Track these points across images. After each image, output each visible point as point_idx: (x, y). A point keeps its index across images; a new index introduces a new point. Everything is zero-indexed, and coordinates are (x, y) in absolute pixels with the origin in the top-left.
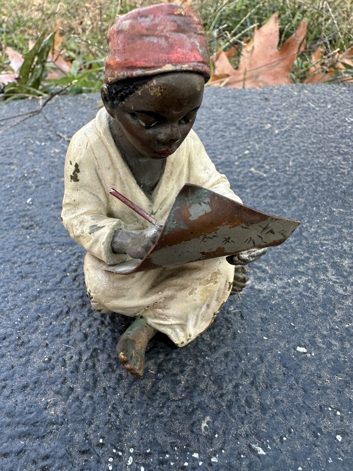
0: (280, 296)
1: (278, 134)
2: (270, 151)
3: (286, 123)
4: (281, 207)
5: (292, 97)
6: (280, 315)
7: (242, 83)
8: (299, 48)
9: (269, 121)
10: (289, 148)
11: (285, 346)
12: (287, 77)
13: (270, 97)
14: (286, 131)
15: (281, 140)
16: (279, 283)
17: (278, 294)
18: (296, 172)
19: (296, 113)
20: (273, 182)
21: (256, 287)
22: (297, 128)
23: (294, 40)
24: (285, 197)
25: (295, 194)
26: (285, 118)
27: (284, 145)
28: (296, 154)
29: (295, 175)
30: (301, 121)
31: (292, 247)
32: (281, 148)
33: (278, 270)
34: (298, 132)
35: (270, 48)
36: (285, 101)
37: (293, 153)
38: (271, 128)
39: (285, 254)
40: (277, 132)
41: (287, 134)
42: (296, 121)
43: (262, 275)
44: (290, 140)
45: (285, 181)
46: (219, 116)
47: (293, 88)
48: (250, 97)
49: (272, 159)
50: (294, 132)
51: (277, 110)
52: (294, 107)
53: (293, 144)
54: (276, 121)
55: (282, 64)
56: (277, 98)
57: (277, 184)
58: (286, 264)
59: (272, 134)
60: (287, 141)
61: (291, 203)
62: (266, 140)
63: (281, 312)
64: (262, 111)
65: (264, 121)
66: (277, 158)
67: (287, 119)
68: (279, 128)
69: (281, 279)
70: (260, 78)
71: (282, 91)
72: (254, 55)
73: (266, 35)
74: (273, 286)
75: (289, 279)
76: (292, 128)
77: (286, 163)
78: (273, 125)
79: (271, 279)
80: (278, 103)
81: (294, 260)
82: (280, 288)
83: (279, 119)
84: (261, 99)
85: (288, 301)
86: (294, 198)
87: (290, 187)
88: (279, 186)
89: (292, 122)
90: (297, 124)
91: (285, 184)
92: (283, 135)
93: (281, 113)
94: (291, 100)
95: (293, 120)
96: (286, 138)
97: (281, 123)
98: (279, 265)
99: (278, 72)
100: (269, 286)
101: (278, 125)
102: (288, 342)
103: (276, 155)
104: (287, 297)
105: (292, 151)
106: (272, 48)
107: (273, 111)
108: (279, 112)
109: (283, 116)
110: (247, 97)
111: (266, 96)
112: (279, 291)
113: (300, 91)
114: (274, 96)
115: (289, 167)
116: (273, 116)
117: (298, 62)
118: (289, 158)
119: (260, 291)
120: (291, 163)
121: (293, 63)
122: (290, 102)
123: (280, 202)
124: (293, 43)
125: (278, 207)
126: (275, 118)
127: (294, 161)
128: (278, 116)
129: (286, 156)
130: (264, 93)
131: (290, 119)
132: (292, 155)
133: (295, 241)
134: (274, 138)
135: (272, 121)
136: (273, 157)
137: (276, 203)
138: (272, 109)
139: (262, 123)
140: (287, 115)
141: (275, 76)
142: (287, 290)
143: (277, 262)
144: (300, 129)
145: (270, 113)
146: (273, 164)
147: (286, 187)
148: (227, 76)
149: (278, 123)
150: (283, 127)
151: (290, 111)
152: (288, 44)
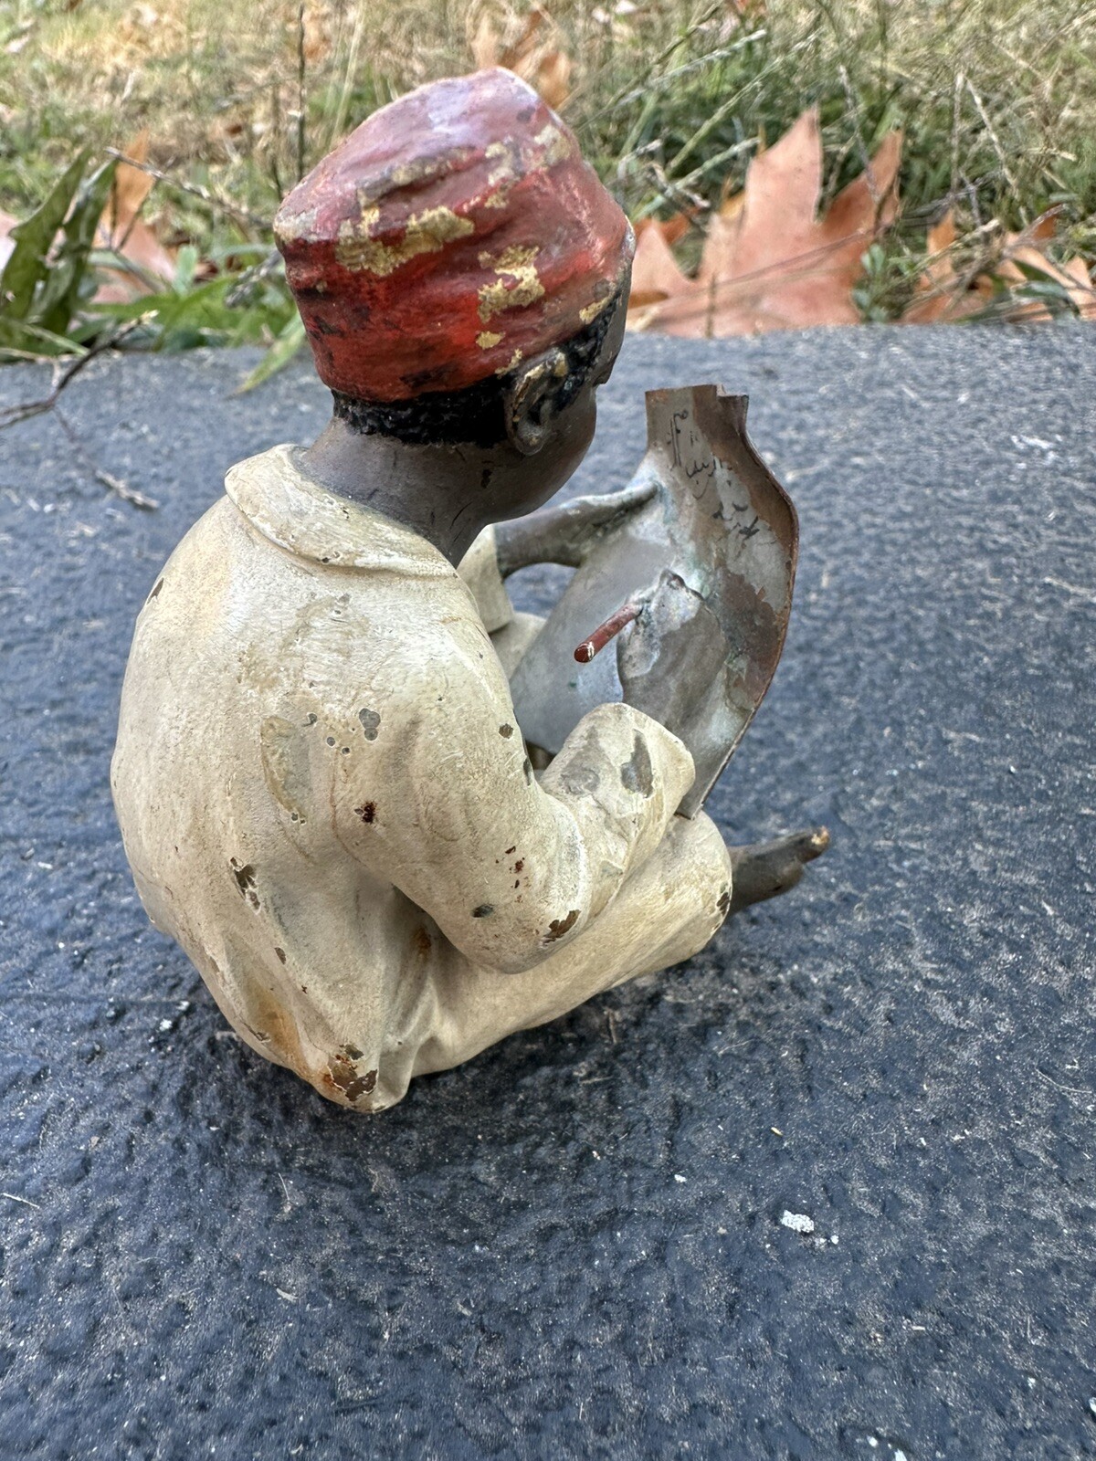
0: (746, 1030)
1: (795, 485)
3: (821, 450)
4: (780, 725)
5: (851, 366)
6: (738, 1099)
7: (703, 321)
9: (770, 443)
10: (822, 529)
11: (743, 1207)
12: (847, 302)
13: (784, 367)
14: (819, 476)
15: (803, 505)
16: (748, 984)
17: (740, 1024)
18: (840, 609)
19: (857, 418)
21: (670, 998)
22: (857, 467)
23: (863, 191)
24: (796, 691)
25: (830, 683)
26: (821, 433)
27: (810, 520)
28: (846, 551)
29: (834, 618)
30: (871, 444)
34: (858, 479)
35: (795, 214)
36: (827, 380)
37: (837, 548)
40: (791, 477)
41: (823, 487)
42: (853, 444)
44: (829, 505)
46: (617, 425)
47: (855, 340)
50: (846, 478)
51: (799, 408)
52: (853, 399)
53: (837, 517)
54: (792, 442)
55: (831, 263)
56: (802, 368)
60: (819, 509)
61: (813, 713)
63: (743, 1087)
64: (752, 411)
67: (827, 438)
68: (800, 466)
69: (755, 971)
71: (823, 347)
72: (744, 232)
73: (782, 175)
75: (783, 969)
76: (840, 465)
77: (810, 580)
78: (781, 454)
80: (802, 385)
81: (804, 905)
82: (748, 1001)
83: (803, 437)
84: (753, 374)
85: (770, 1049)
86: (826, 696)
87: (817, 659)
89: (842, 448)
90: (857, 454)
91: (800, 650)
92: (809, 488)
93: (810, 418)
94: (848, 377)
95: (845, 440)
96: (818, 498)
97: (807, 450)
99: (820, 287)
100: (713, 994)
101: (796, 454)
102: (754, 1193)
104: (767, 1034)
105: (833, 541)
106: (802, 212)
107: (784, 412)
108: (805, 415)
109: (816, 426)
111: (768, 362)
112: (744, 1013)
113: (876, 350)
114: (796, 363)
115: (820, 592)
116: (783, 428)
117: (874, 260)
118: (822, 562)
119: (681, 1011)
120: (825, 581)
121: (859, 262)
122: (842, 382)
123: (778, 706)
124: (861, 202)
125: (771, 724)
126: (789, 434)
127: (835, 572)
128: (800, 427)
129: (813, 558)
130: (764, 354)
131: (837, 437)
132: (831, 555)
135: (781, 441)
138: (784, 404)
140: (828, 425)
141: (810, 300)
142: (772, 1009)
144: (865, 471)
145: (776, 416)
147: (803, 658)
148: (663, 296)
149: (797, 448)
150: (812, 462)
151: (838, 413)
152: (848, 203)
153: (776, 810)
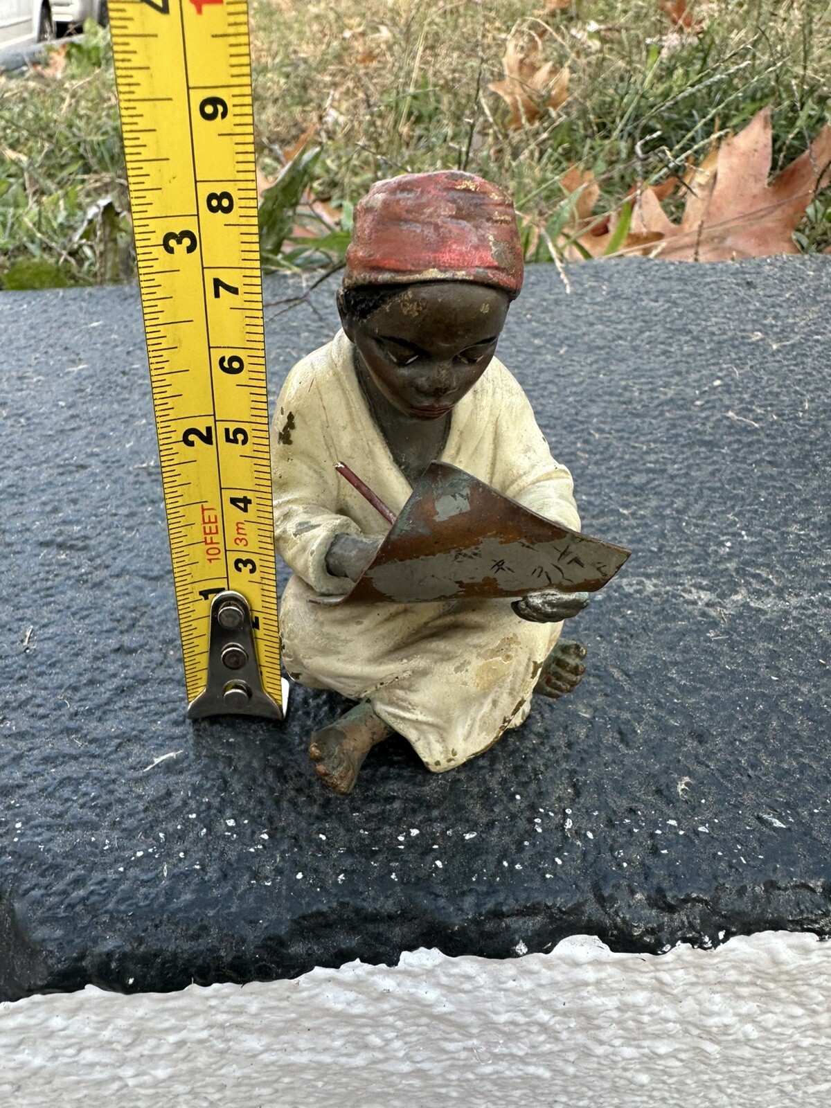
0: (797, 620)
1: (778, 351)
2: (764, 383)
3: (793, 331)
4: (790, 480)
5: (804, 280)
6: (799, 648)
7: (692, 251)
8: (818, 181)
9: (758, 327)
10: (800, 377)
11: (810, 691)
12: (790, 240)
13: (758, 281)
14: (793, 346)
15: (786, 363)
16: (794, 601)
17: (794, 618)
18: (817, 421)
19: (813, 312)
20: (774, 438)
21: (752, 604)
22: (817, 341)
23: (806, 163)
24: (797, 463)
25: (818, 459)
26: (791, 321)
27: (791, 371)
28: (817, 389)
29: (815, 425)
30: (825, 328)
31: (815, 547)
32: (785, 378)
33: (790, 581)
34: (820, 348)
35: (751, 180)
36: (789, 289)
37: (811, 388)
38: (762, 340)
39: (803, 556)
40: (775, 347)
41: (798, 352)
42: (813, 328)
43: (764, 588)
44: (803, 363)
45: (796, 435)
46: (656, 315)
47: (803, 264)
48: (714, 279)
49: (769, 397)
50: (811, 348)
51: (773, 306)
52: (808, 300)
53: (808, 370)
54: (772, 326)
55: (778, 213)
56: (771, 281)
57: (779, 440)
58: (804, 572)
59: (765, 350)
60: (796, 365)
61: (810, 475)
62: (755, 362)
63: (800, 643)
64: (742, 307)
65: (749, 327)
66: (777, 394)
67: (795, 324)
68: (780, 340)
69: (797, 595)
70: (729, 242)
71: (782, 268)
72: (715, 193)
73: (743, 154)
74: (781, 605)
75: (813, 594)
76: (807, 340)
77: (796, 405)
78: (766, 334)
79: (780, 593)
80: (775, 292)
81: (820, 566)
82: (796, 608)
83: (779, 323)
84: (738, 284)
85: (812, 629)
86: (816, 466)
87: (808, 447)
88: (785, 444)
89: (806, 330)
90: (817, 334)
91: (796, 441)
92: (788, 353)
93: (782, 312)
94: (802, 287)
95: (807, 325)
96: (795, 358)
97: (783, 331)
98: (791, 573)
99: (770, 230)
100: (775, 604)
101: (776, 333)
102: (815, 686)
103: (776, 389)
104: (809, 622)
105: (808, 383)
106: (757, 180)
107: (765, 308)
108: (778, 310)
109: (787, 317)
110: (709, 280)
111: (749, 278)
112: (795, 613)
113: (818, 270)
114: (766, 279)
115: (804, 412)
116: (765, 317)
117: (816, 211)
118: (802, 395)
119: (759, 610)
120: (807, 405)
121: (804, 212)
122: (799, 290)
123: (788, 471)
124: (804, 171)
125: (785, 480)
126: (769, 321)
127: (812, 401)
128: (776, 317)
129: (796, 392)
130: (744, 273)
131: (802, 323)
132: (808, 391)
133: (821, 537)
134: (770, 359)
135: (765, 326)
136: (771, 392)
137: (781, 474)
138: (763, 304)
139: (744, 330)
140: (795, 316)
141: (762, 238)
142: (810, 612)
143: (788, 568)
144: (822, 344)
145: (758, 310)
146: (771, 405)
147: (799, 446)
148: (659, 236)
149: (776, 329)
150: (787, 338)
151: (800, 309)
152: (793, 172)
153: (796, 522)
